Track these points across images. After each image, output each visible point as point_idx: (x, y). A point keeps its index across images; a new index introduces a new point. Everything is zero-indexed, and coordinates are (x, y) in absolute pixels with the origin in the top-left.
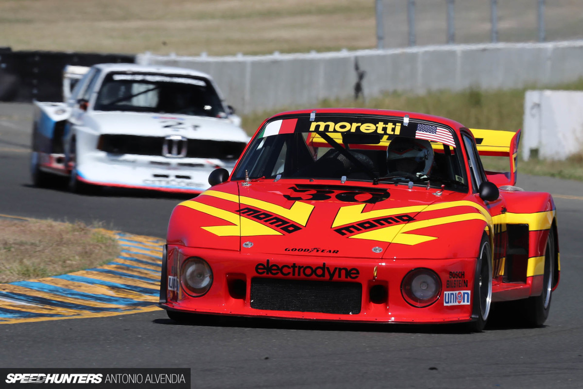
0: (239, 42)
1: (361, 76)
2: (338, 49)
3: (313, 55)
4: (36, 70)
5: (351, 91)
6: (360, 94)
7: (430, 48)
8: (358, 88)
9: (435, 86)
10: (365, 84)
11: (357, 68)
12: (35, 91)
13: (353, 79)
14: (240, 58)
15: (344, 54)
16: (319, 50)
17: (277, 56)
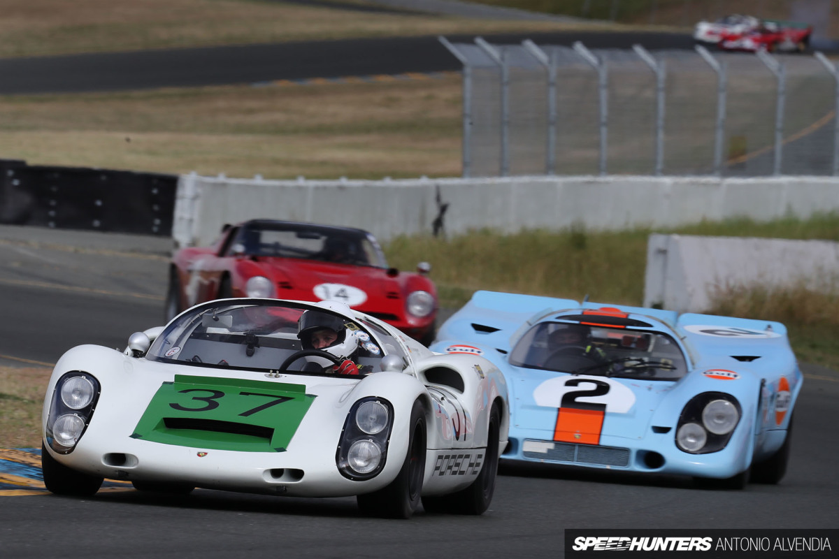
0: (301, 164)
1: (443, 209)
2: (417, 175)
3: (388, 182)
4: (54, 189)
5: (429, 227)
6: (440, 230)
7: (526, 179)
8: (438, 223)
9: (531, 224)
10: (448, 219)
11: (438, 199)
12: (52, 213)
13: (433, 212)
14: (301, 182)
15: (424, 181)
16: (395, 175)
17: (344, 182)
